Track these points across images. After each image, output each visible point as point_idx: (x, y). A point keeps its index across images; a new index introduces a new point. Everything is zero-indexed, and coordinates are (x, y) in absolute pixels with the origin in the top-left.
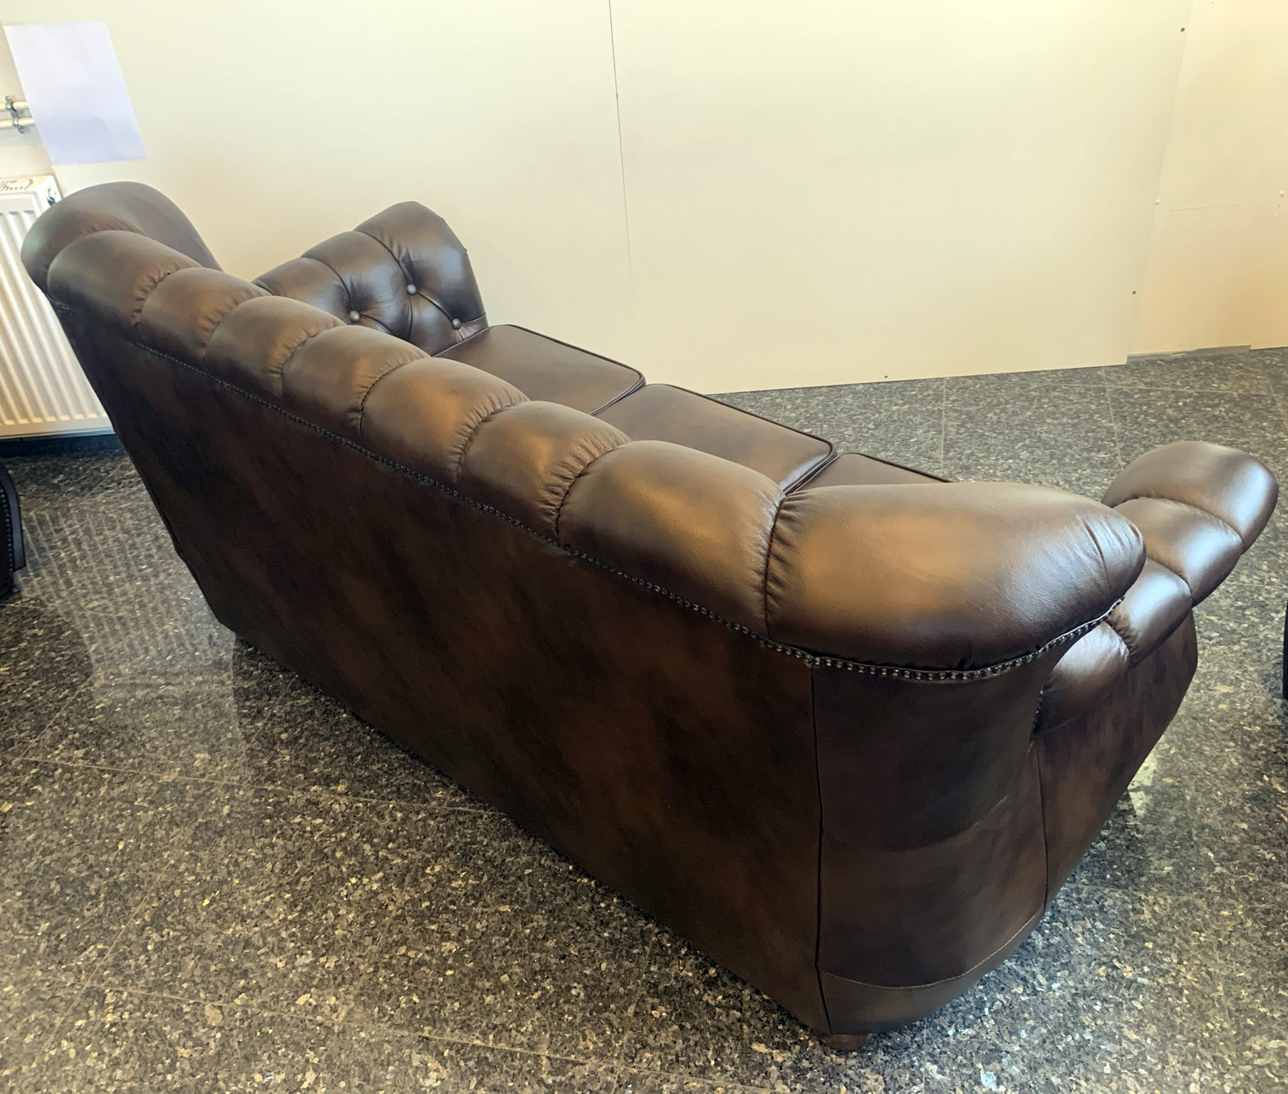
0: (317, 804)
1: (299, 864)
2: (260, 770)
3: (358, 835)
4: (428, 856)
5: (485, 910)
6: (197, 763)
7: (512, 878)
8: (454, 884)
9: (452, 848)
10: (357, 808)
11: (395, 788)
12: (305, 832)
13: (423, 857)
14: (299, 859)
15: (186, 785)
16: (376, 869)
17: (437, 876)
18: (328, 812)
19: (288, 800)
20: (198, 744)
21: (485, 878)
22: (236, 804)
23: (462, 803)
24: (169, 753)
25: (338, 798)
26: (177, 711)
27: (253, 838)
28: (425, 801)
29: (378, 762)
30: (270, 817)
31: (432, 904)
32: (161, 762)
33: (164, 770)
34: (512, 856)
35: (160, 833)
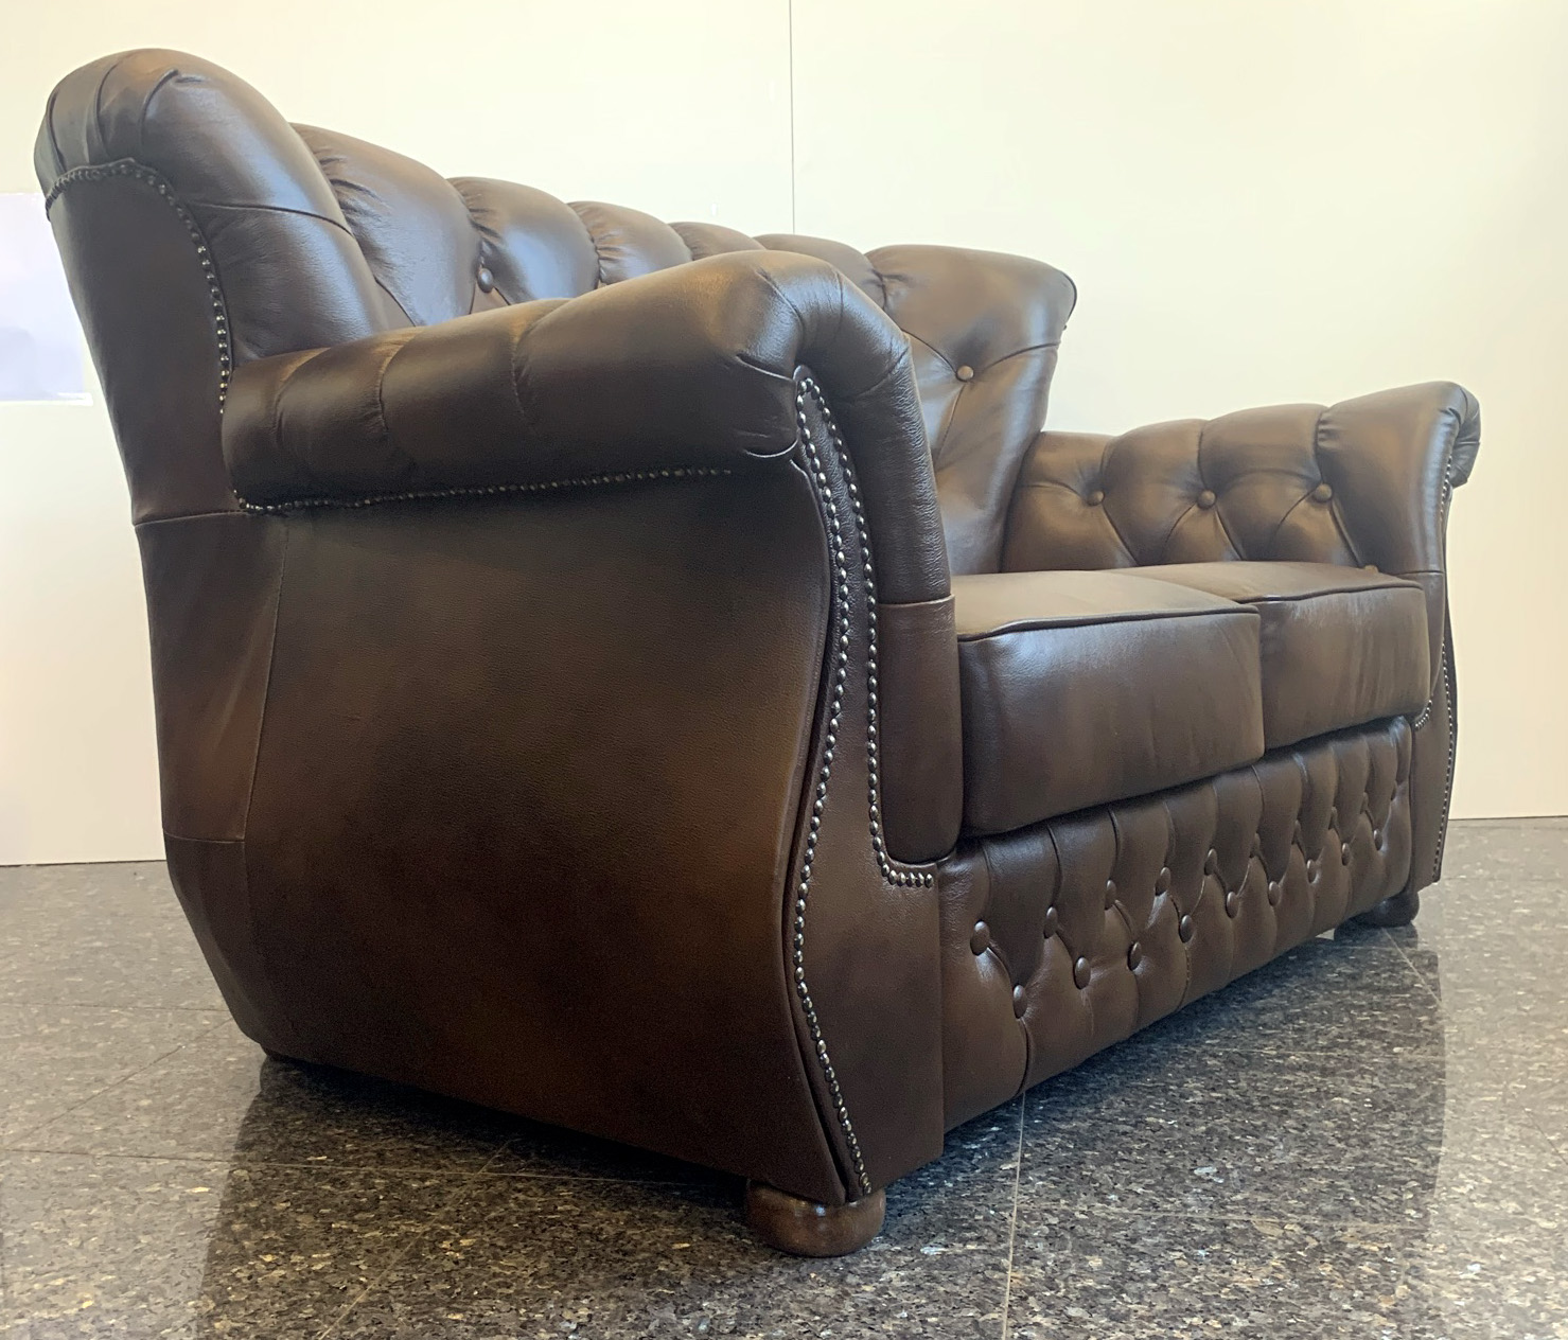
1: (144, 1240)
3: (289, 1204)
5: (584, 1294)
7: (641, 1256)
9: (500, 1219)
10: (287, 1175)
11: (373, 1154)
13: (433, 1229)
14: (145, 1233)
16: (323, 1244)
17: (467, 1253)
21: (581, 1255)
23: (521, 1168)
25: (250, 1164)
29: (339, 1127)
30: (91, 1186)
31: (454, 1286)
34: (640, 1228)
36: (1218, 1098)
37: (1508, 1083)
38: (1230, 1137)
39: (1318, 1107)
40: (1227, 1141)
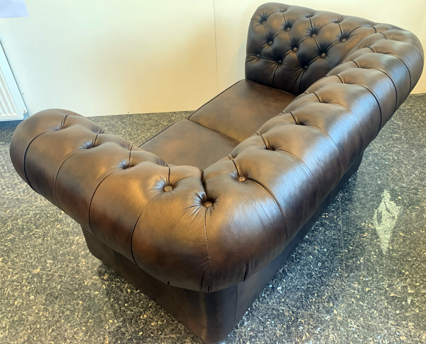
0: (96, 284)
2: (73, 268)
4: (141, 310)
6: (48, 265)
8: (153, 324)
12: (91, 298)
15: (43, 275)
18: (100, 289)
19: (84, 282)
20: (48, 256)
22: (63, 284)
24: (37, 260)
26: (40, 241)
27: (70, 300)
32: (33, 264)
33: (34, 268)
35: (32, 297)
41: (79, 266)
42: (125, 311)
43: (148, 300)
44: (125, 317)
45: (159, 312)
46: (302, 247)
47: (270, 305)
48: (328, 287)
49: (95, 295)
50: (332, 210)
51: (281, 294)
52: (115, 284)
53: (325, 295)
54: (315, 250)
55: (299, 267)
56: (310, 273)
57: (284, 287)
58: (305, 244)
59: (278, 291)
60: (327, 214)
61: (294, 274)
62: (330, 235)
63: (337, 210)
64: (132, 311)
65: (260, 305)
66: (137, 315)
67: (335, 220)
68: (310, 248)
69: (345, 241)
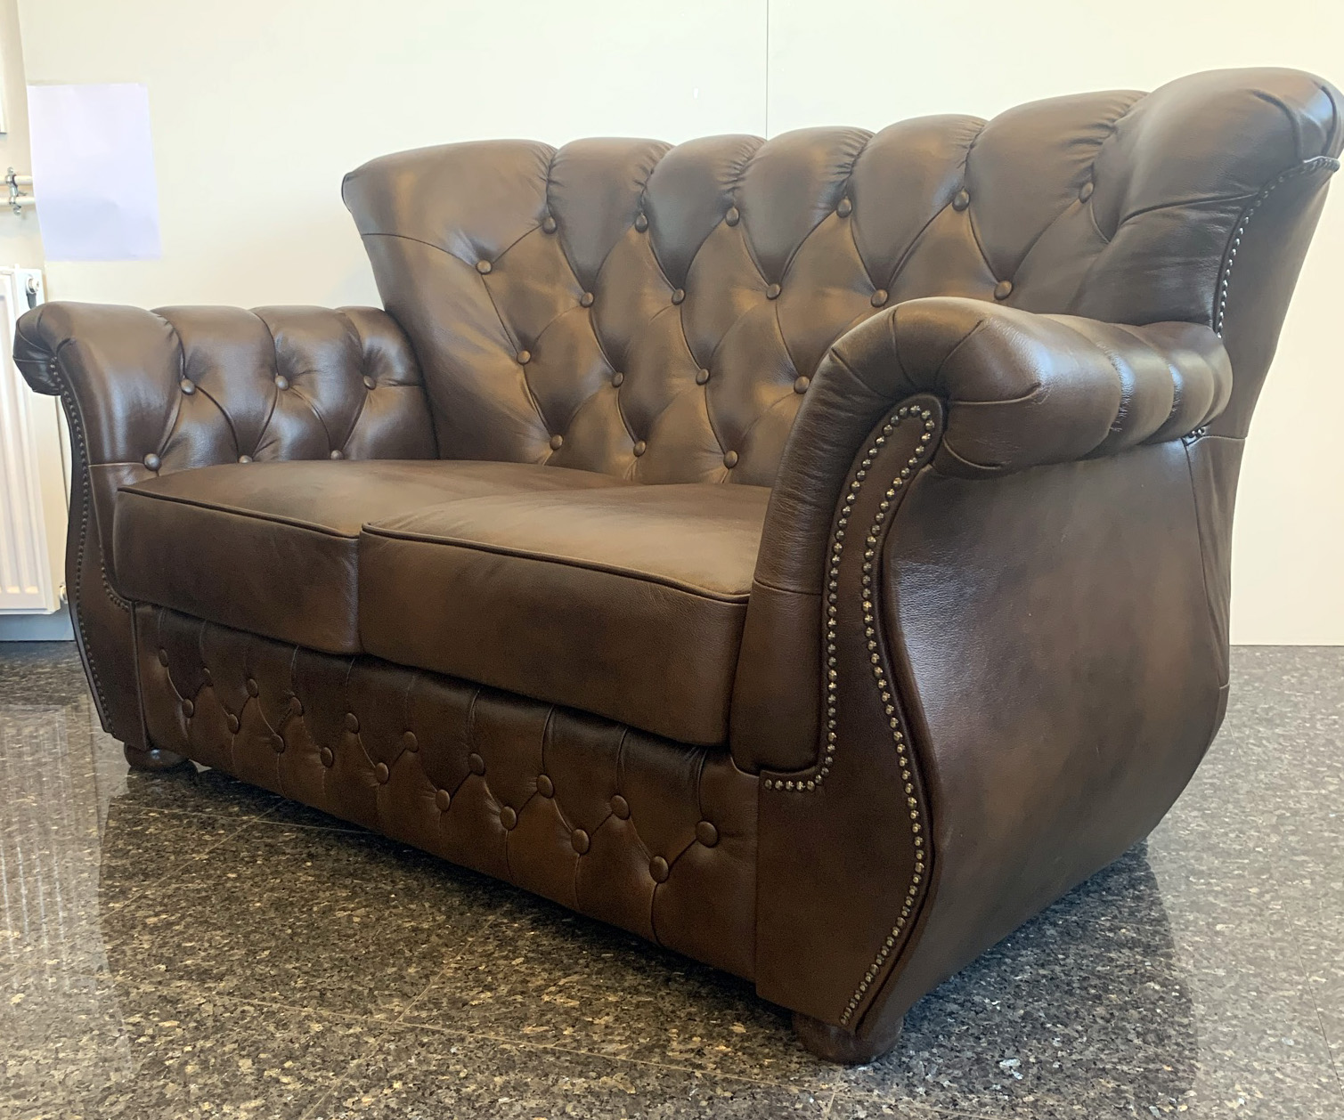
11: (317, 993)
13: (344, 1084)
16: (252, 1094)
18: (191, 1014)
22: (37, 993)
23: (430, 1019)
25: (216, 997)
28: (366, 1012)
36: (1044, 976)
37: (1310, 976)
38: (1042, 1024)
39: (1130, 993)
40: (1039, 1029)
41: (123, 952)
42: (278, 1081)
43: (390, 1058)
44: (276, 1098)
45: (431, 1094)
46: (1111, 960)
47: (963, 1110)
48: (1246, 1074)
49: (161, 1029)
50: (1236, 872)
51: (1017, 1081)
52: (259, 1005)
53: (1236, 1097)
54: (1169, 969)
55: (1100, 1010)
56: (1155, 1030)
57: (1032, 1060)
58: (1126, 951)
59: (1002, 1072)
60: (1213, 881)
61: (1080, 1028)
62: (1239, 936)
63: (1258, 873)
64: (307, 1081)
65: (918, 1105)
66: (331, 1096)
67: (1252, 899)
68: (1146, 964)
69: (1311, 952)
